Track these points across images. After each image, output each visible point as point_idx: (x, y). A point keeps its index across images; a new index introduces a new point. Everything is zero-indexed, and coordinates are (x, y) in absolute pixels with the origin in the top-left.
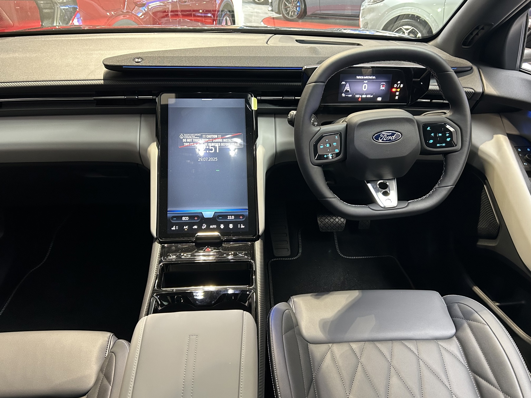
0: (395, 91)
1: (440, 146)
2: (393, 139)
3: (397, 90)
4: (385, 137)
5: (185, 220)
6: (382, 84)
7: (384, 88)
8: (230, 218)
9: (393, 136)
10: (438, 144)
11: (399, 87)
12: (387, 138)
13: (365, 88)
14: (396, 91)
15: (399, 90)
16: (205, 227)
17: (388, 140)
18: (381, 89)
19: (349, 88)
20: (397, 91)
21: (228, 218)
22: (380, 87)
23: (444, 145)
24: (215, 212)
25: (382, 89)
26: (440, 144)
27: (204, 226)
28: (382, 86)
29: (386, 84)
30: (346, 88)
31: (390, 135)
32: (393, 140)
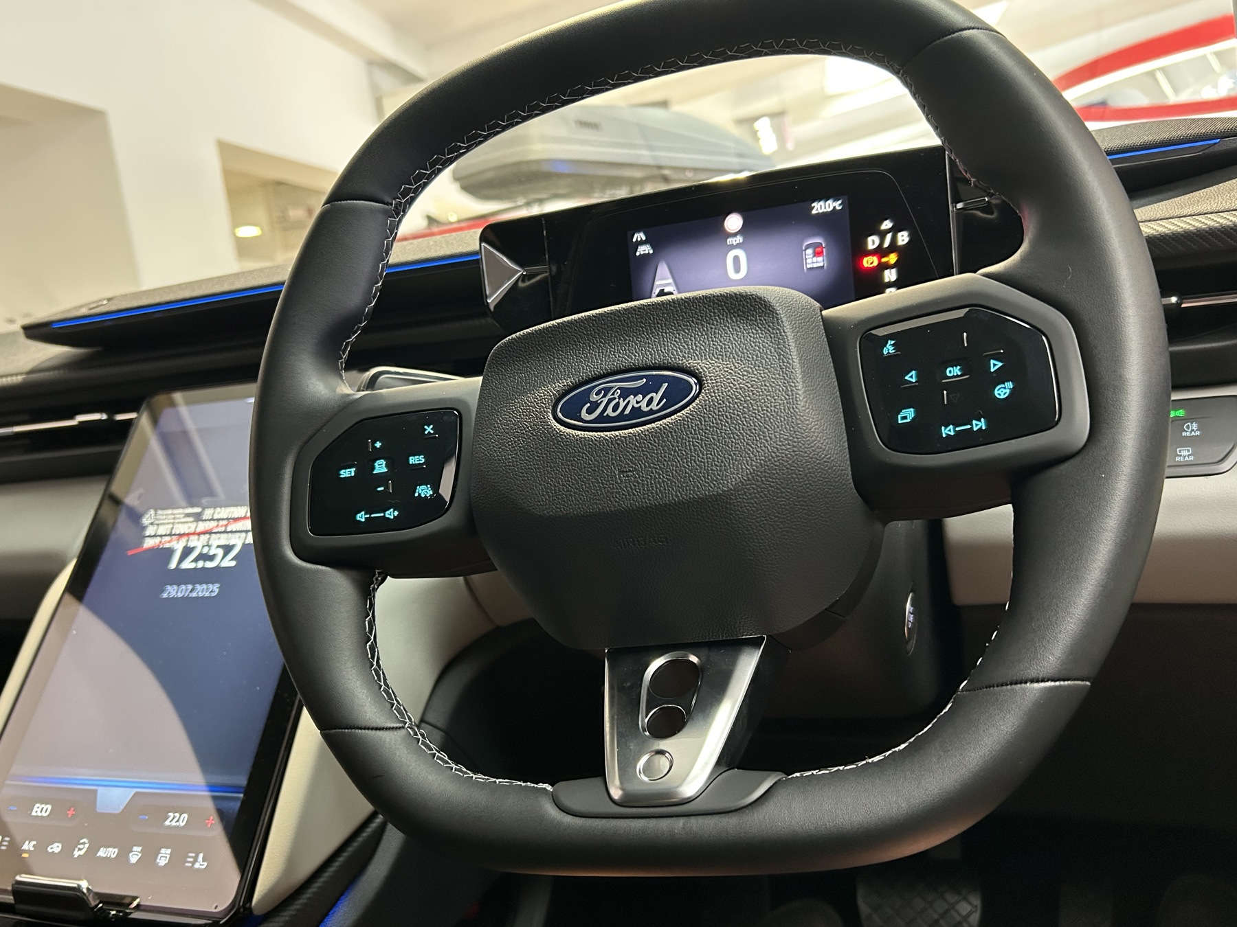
0: (876, 263)
1: (958, 433)
2: (654, 406)
3: (884, 260)
4: (610, 401)
5: (39, 814)
6: (808, 247)
7: (820, 262)
8: (174, 823)
9: (654, 394)
10: (946, 426)
11: (893, 247)
12: (622, 404)
13: (737, 270)
14: (883, 267)
15: (892, 258)
16: (82, 853)
17: (627, 412)
18: (809, 266)
19: (670, 281)
20: (889, 266)
21: (167, 823)
22: (801, 260)
23: (979, 425)
24: (136, 794)
25: (815, 265)
26: (956, 425)
27: (81, 846)
28: (810, 251)
29: (826, 240)
30: (657, 283)
31: (635, 392)
32: (652, 412)
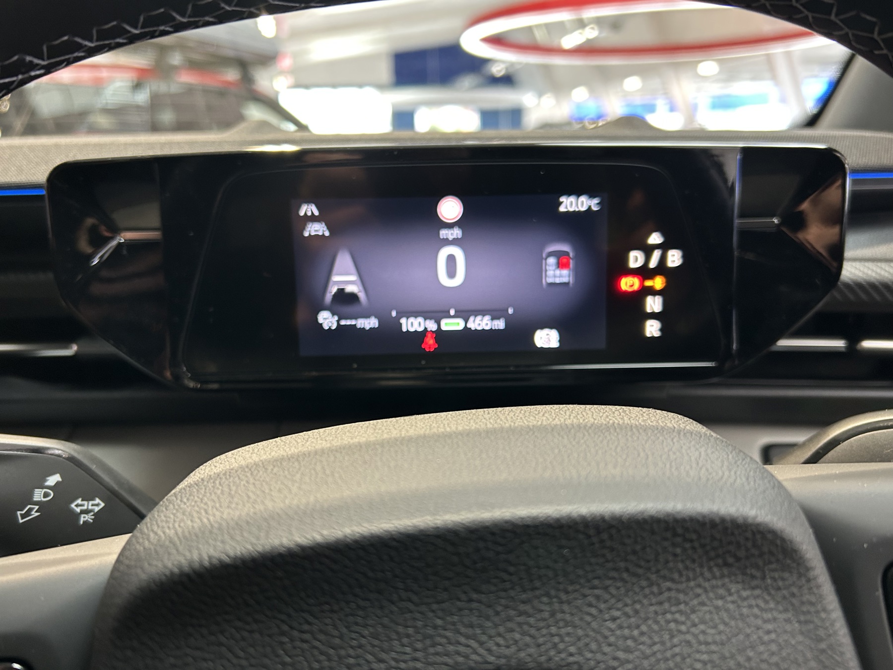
0: (636, 286)
3: (648, 283)
6: (550, 254)
7: (564, 276)
11: (662, 269)
13: (451, 274)
14: (646, 292)
15: (658, 283)
18: (550, 280)
19: (353, 278)
20: (652, 292)
22: (540, 271)
25: (558, 281)
28: (552, 261)
29: (575, 249)
30: (336, 278)
